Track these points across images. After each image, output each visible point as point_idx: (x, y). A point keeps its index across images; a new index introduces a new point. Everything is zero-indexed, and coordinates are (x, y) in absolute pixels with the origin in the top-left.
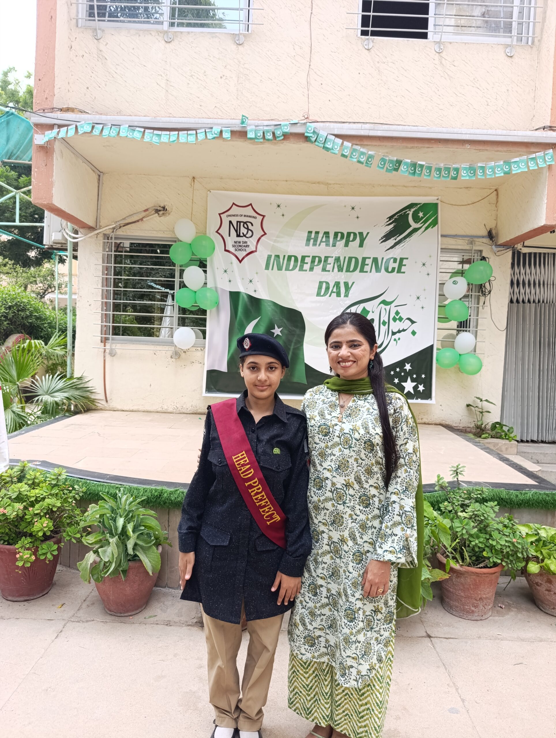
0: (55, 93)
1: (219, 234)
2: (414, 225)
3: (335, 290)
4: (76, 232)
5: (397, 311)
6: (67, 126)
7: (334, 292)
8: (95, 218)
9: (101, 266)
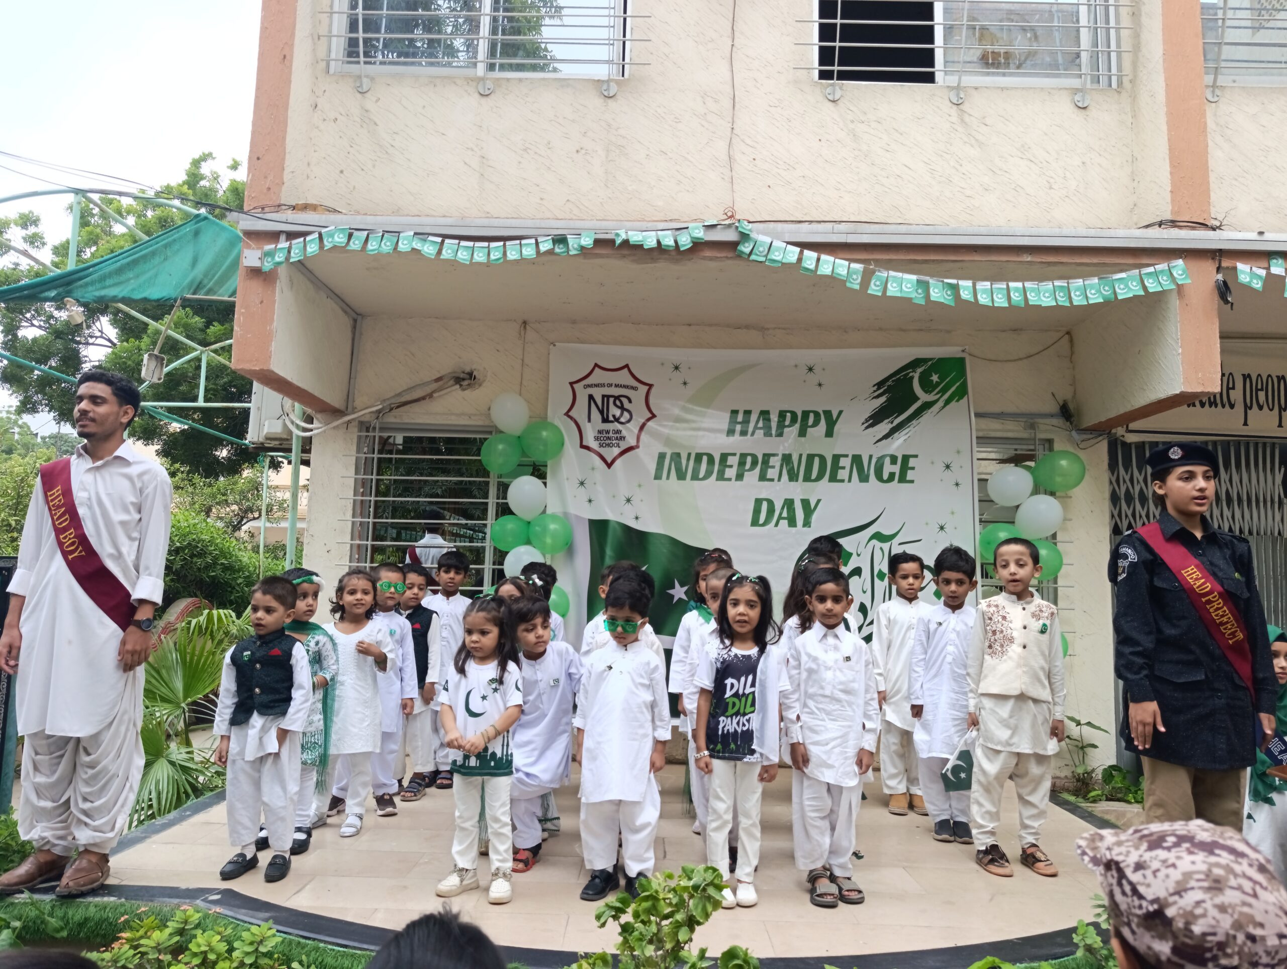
0: (285, 180)
1: (571, 418)
2: (923, 397)
3: (785, 514)
6: (304, 234)
7: (784, 518)
8: (345, 393)
9: (353, 480)
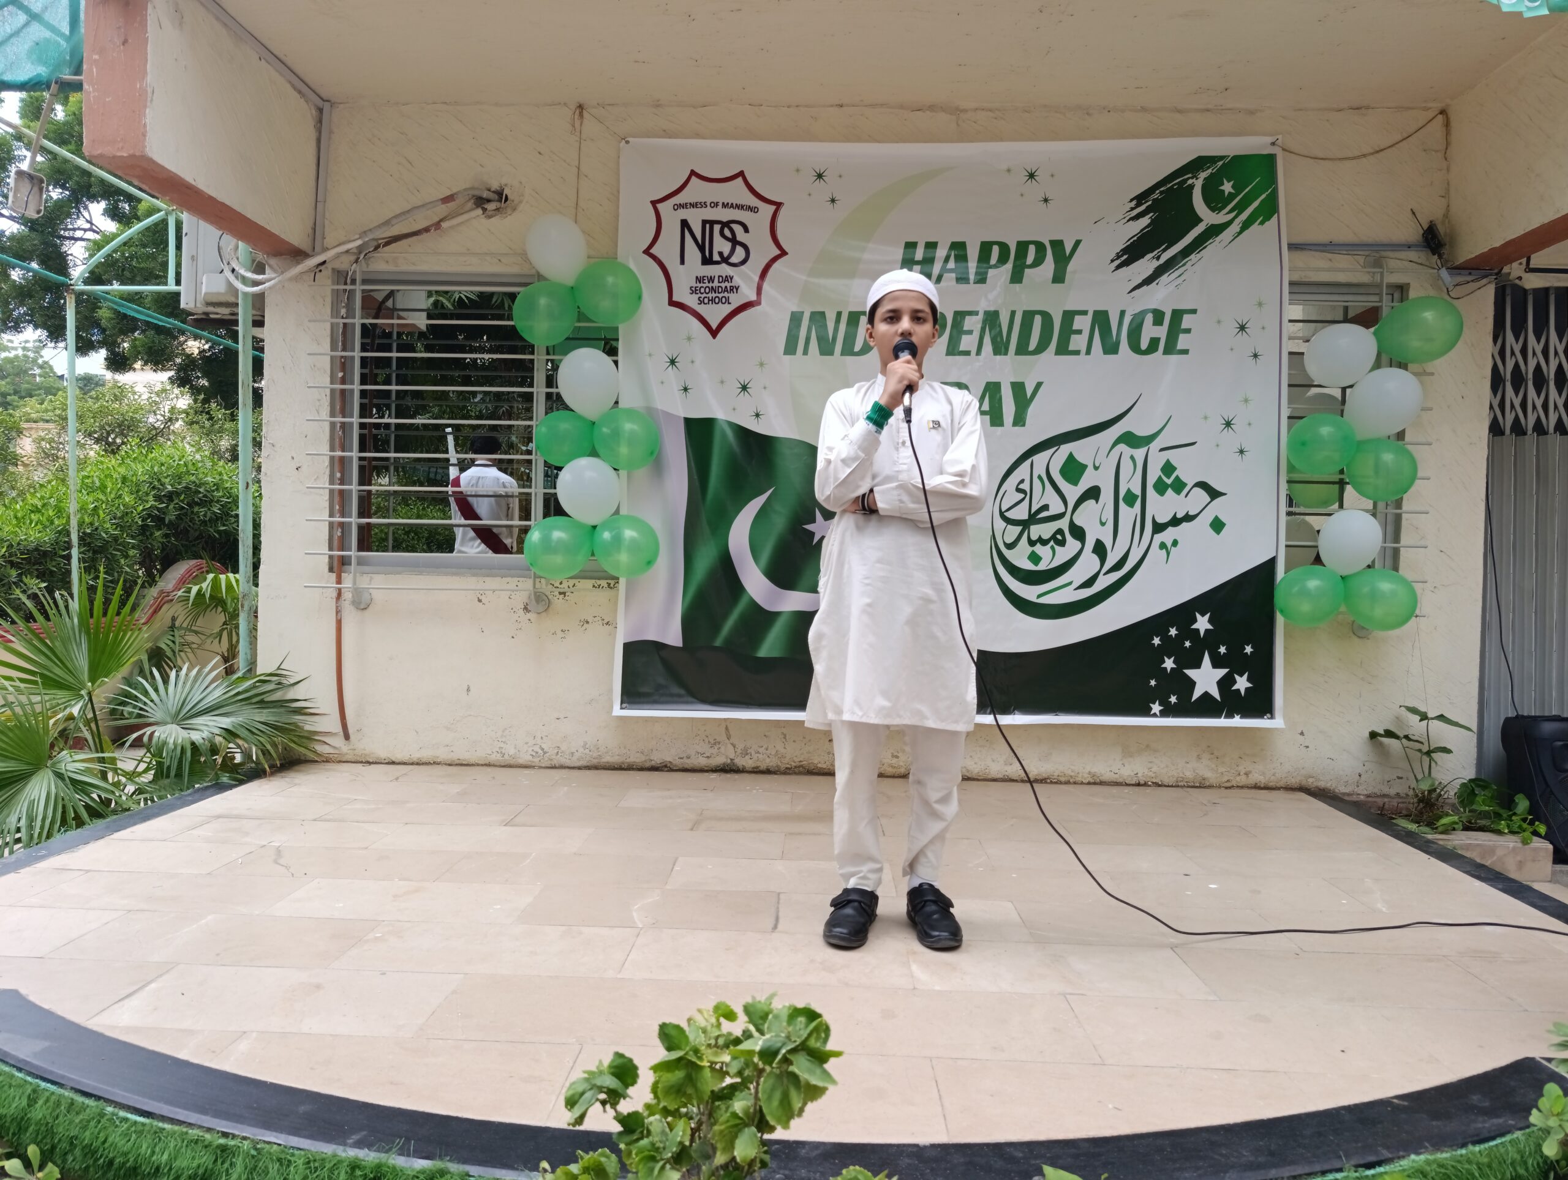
1: (654, 258)
2: (1209, 217)
4: (260, 269)
5: (1168, 463)
8: (310, 224)
9: (328, 358)
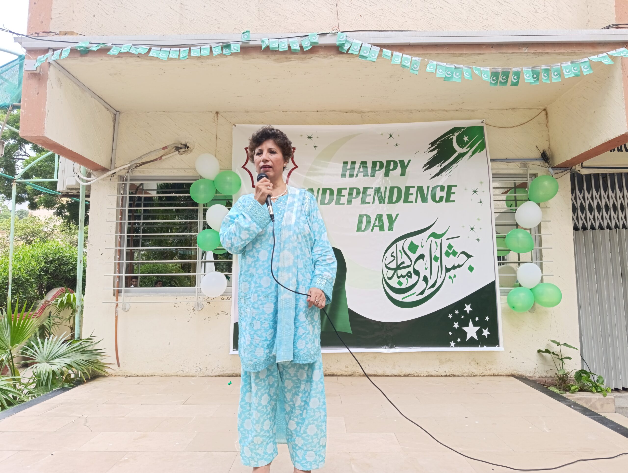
0: (52, 17)
1: (246, 169)
3: (377, 224)
4: (89, 175)
5: (450, 244)
6: (63, 48)
7: (376, 226)
8: (110, 158)
9: (116, 210)
